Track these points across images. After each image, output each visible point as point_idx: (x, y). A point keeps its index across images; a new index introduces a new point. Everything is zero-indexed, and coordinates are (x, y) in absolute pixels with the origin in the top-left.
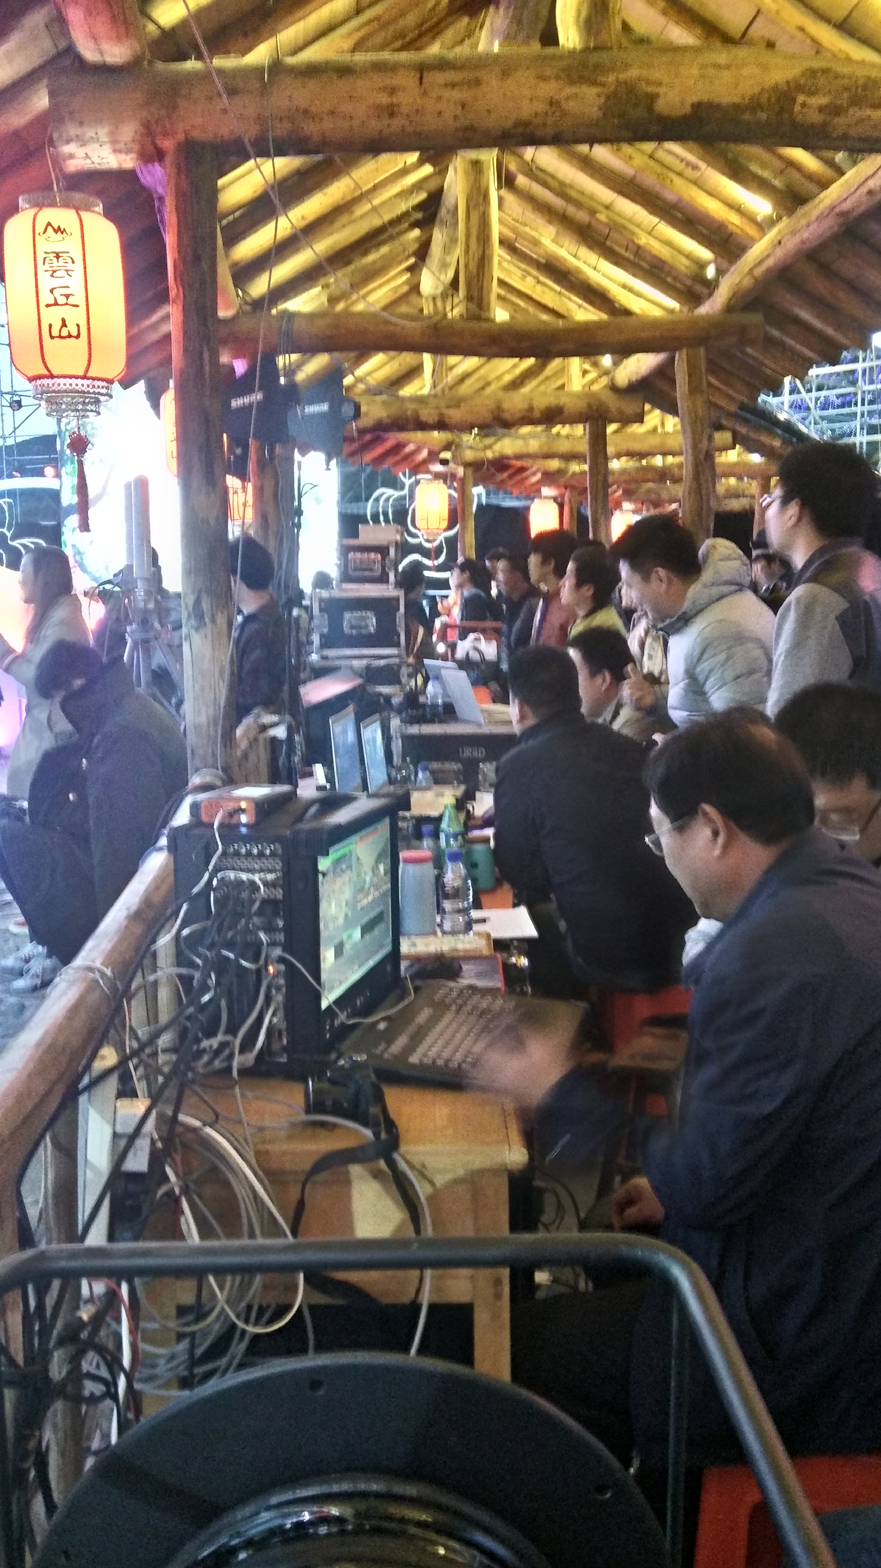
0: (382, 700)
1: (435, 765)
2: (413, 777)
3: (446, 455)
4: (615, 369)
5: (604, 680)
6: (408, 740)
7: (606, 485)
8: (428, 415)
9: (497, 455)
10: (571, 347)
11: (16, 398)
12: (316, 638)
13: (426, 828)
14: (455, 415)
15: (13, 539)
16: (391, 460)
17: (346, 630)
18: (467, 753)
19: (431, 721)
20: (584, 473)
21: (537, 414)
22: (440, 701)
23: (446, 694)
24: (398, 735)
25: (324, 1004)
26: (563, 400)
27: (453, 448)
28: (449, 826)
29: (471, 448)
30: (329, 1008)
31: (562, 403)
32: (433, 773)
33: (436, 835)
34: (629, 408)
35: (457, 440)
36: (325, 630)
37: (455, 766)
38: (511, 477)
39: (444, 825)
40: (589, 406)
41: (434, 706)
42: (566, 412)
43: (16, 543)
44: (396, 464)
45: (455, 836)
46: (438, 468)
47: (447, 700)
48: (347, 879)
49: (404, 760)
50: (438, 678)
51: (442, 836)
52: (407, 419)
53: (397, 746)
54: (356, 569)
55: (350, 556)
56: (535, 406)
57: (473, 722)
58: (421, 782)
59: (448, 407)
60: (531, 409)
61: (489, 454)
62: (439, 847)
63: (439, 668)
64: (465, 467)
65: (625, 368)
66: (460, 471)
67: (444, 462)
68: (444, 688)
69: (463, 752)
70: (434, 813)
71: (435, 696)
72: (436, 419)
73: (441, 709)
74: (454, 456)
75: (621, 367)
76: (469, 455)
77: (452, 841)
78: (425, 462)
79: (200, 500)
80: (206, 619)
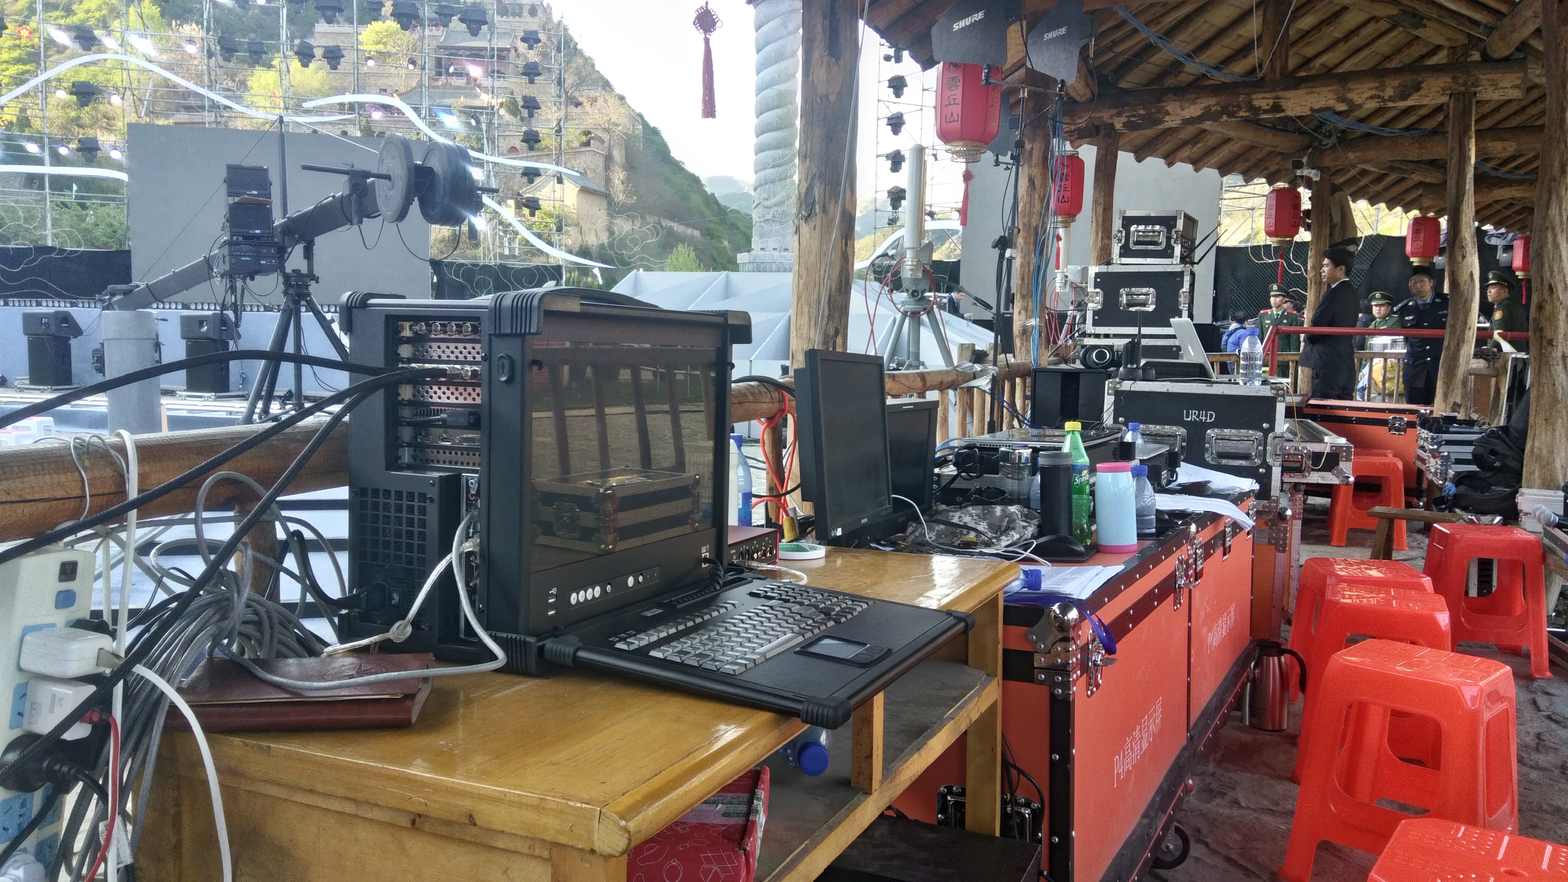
1: (1151, 428)
16: (1240, 168)
17: (1123, 307)
21: (1389, 92)
27: (1310, 151)
36: (1099, 307)
37: (1177, 431)
44: (1247, 171)
53: (1109, 402)
54: (1137, 243)
56: (1387, 83)
59: (1287, 89)
60: (1382, 86)
67: (1298, 166)
79: (820, 74)
80: (817, 208)
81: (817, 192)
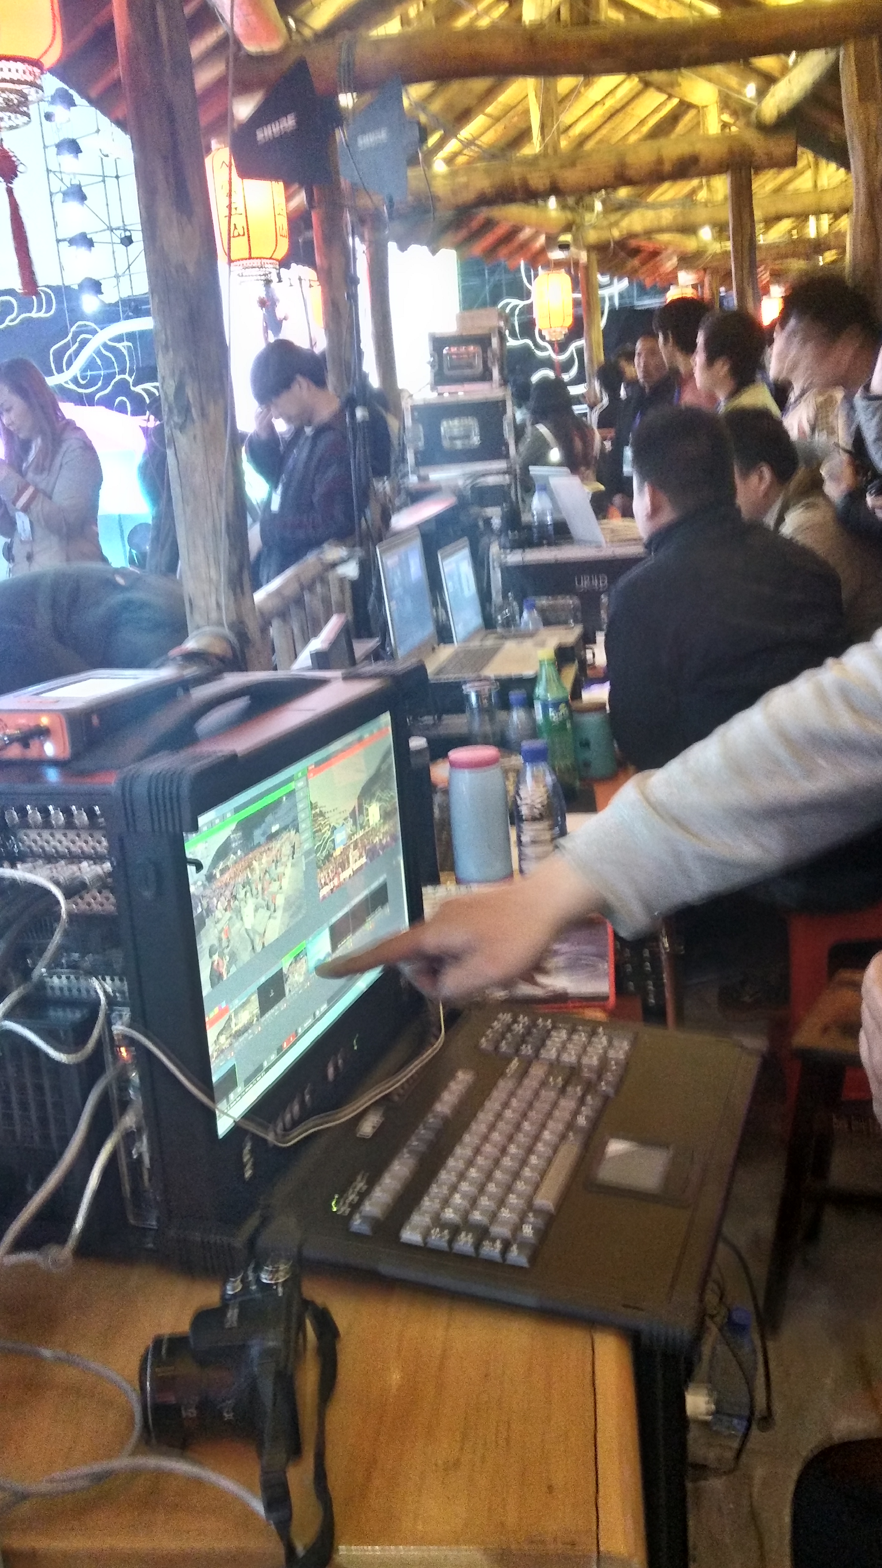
0: (481, 523)
1: (544, 602)
2: (517, 617)
3: (567, 238)
4: (760, 102)
5: (761, 478)
6: (507, 570)
7: (753, 266)
8: (538, 180)
9: (625, 232)
10: (704, 50)
11: (128, 234)
12: (410, 456)
13: (515, 695)
14: (571, 177)
15: (134, 385)
16: (503, 251)
17: (446, 444)
18: (585, 583)
19: (539, 544)
20: (726, 253)
21: (667, 167)
22: (549, 519)
23: (556, 508)
24: (496, 564)
25: (223, 1126)
26: (700, 147)
27: (574, 228)
28: (546, 690)
29: (594, 227)
30: (237, 1130)
31: (697, 150)
32: (542, 612)
33: (528, 703)
34: (780, 146)
35: (578, 220)
36: (421, 444)
37: (570, 601)
38: (643, 263)
39: (540, 691)
40: (731, 152)
41: (542, 525)
42: (702, 160)
43: (138, 389)
44: (511, 255)
45: (556, 706)
46: (556, 255)
47: (557, 516)
48: (287, 850)
49: (505, 596)
50: (546, 488)
51: (538, 707)
52: (515, 190)
53: (497, 577)
54: (452, 368)
55: (445, 352)
56: (664, 156)
57: (590, 542)
58: (527, 624)
59: (562, 167)
60: (660, 161)
61: (616, 233)
62: (533, 720)
63: (546, 478)
64: (588, 251)
65: (773, 96)
66: (583, 257)
67: (564, 247)
68: (553, 499)
69: (579, 583)
70: (529, 672)
71: (542, 514)
72: (547, 182)
73: (551, 528)
74: (575, 239)
75: (768, 97)
76: (592, 236)
77: (552, 713)
78: (543, 251)
79: (172, 237)
80: (195, 412)
81: (190, 392)
